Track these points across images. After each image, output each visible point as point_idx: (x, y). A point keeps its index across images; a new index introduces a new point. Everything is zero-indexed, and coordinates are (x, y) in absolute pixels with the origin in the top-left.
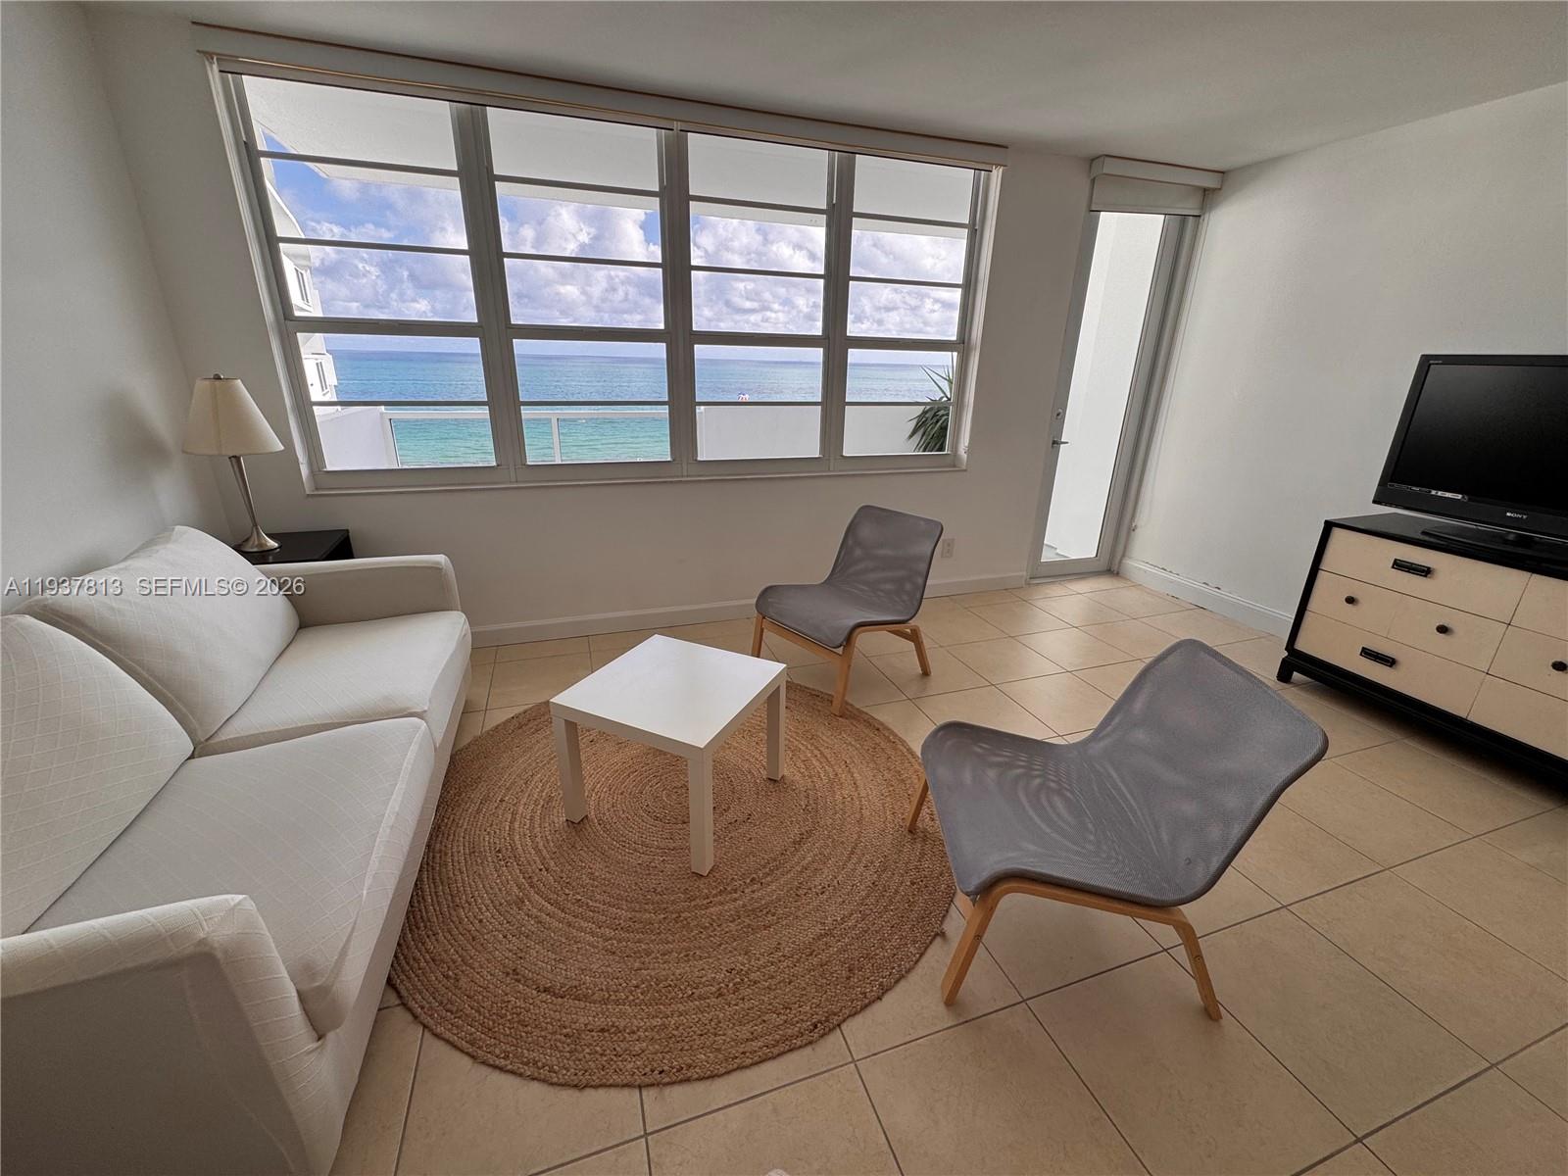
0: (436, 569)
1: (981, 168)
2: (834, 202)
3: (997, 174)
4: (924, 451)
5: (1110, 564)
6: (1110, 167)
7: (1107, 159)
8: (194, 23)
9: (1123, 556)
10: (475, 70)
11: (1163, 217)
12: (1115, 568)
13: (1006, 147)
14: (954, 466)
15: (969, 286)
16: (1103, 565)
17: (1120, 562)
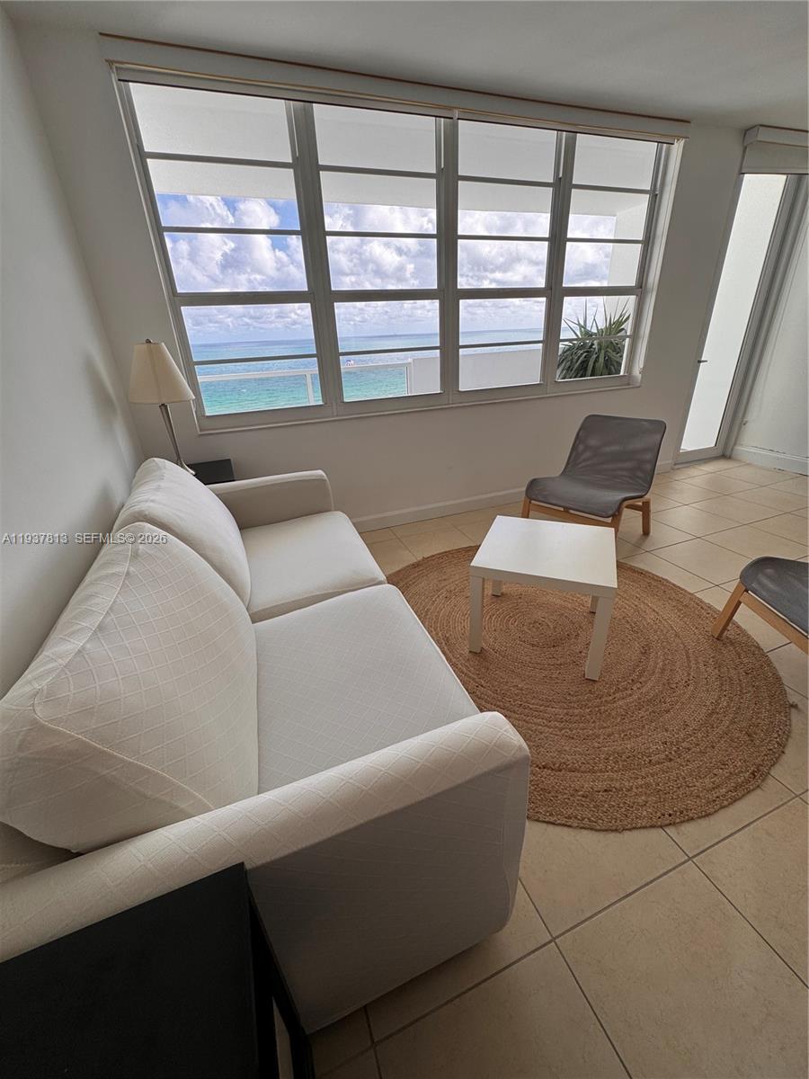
0: (322, 481)
1: (664, 141)
2: (561, 175)
3: (677, 148)
4: (575, 377)
5: (724, 450)
6: (763, 135)
7: (761, 128)
8: (101, 34)
9: (735, 444)
10: (305, 68)
11: (785, 177)
12: (728, 453)
13: (688, 122)
14: (629, 384)
15: (648, 242)
16: (719, 452)
17: (732, 450)
